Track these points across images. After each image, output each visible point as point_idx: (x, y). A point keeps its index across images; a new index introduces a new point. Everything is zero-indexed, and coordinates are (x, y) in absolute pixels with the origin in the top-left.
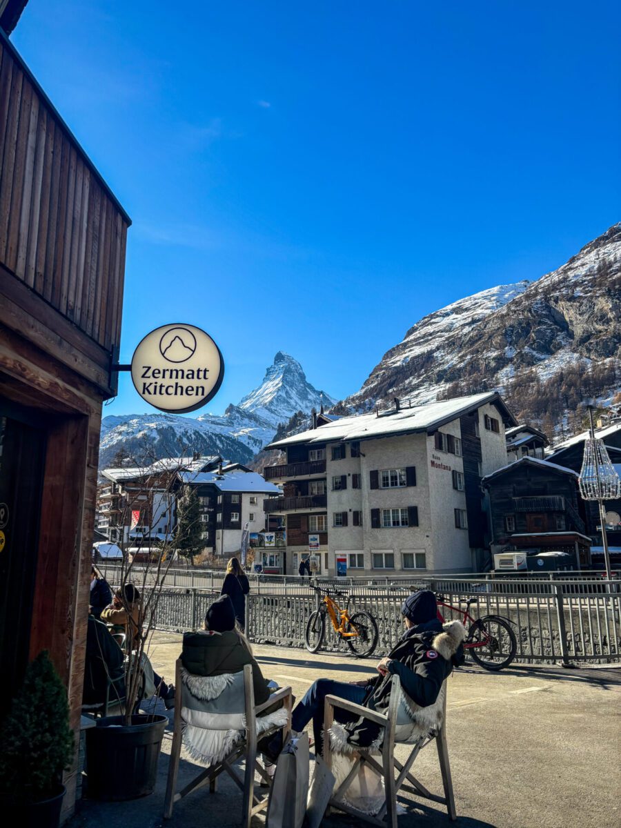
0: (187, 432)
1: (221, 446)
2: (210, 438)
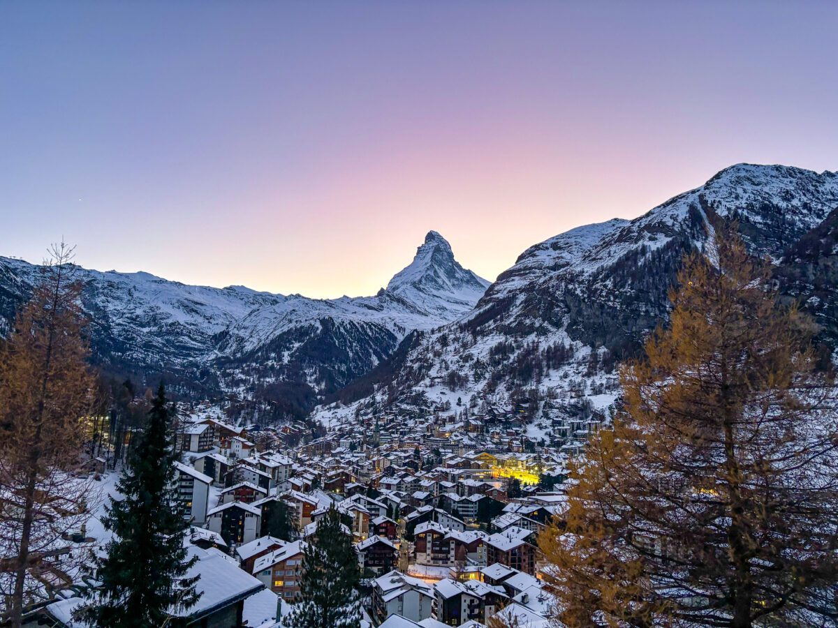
0: (343, 322)
1: (370, 334)
2: (362, 327)
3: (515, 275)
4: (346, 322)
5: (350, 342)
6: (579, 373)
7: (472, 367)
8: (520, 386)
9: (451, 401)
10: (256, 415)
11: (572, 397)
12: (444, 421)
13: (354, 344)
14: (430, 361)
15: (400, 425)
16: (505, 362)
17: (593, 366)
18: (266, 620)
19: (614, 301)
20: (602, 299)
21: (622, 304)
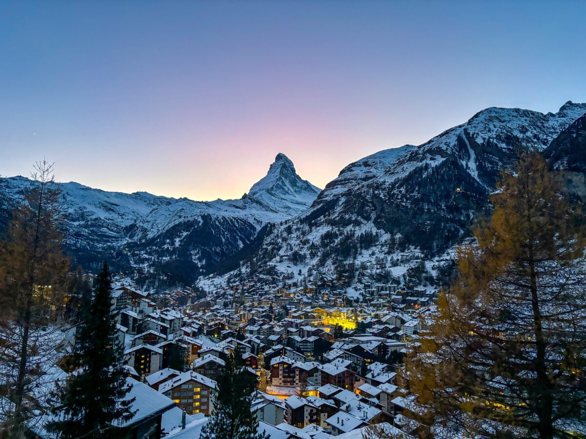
0: (218, 218)
1: (237, 226)
2: (231, 220)
3: (338, 184)
4: (220, 218)
5: (222, 230)
6: (382, 252)
7: (309, 249)
8: (342, 261)
9: (294, 272)
10: (157, 283)
11: (377, 269)
12: (290, 286)
13: (226, 233)
14: (280, 244)
15: (258, 289)
16: (332, 245)
17: (392, 247)
18: (174, 428)
19: (406, 202)
20: (398, 201)
21: (411, 204)
